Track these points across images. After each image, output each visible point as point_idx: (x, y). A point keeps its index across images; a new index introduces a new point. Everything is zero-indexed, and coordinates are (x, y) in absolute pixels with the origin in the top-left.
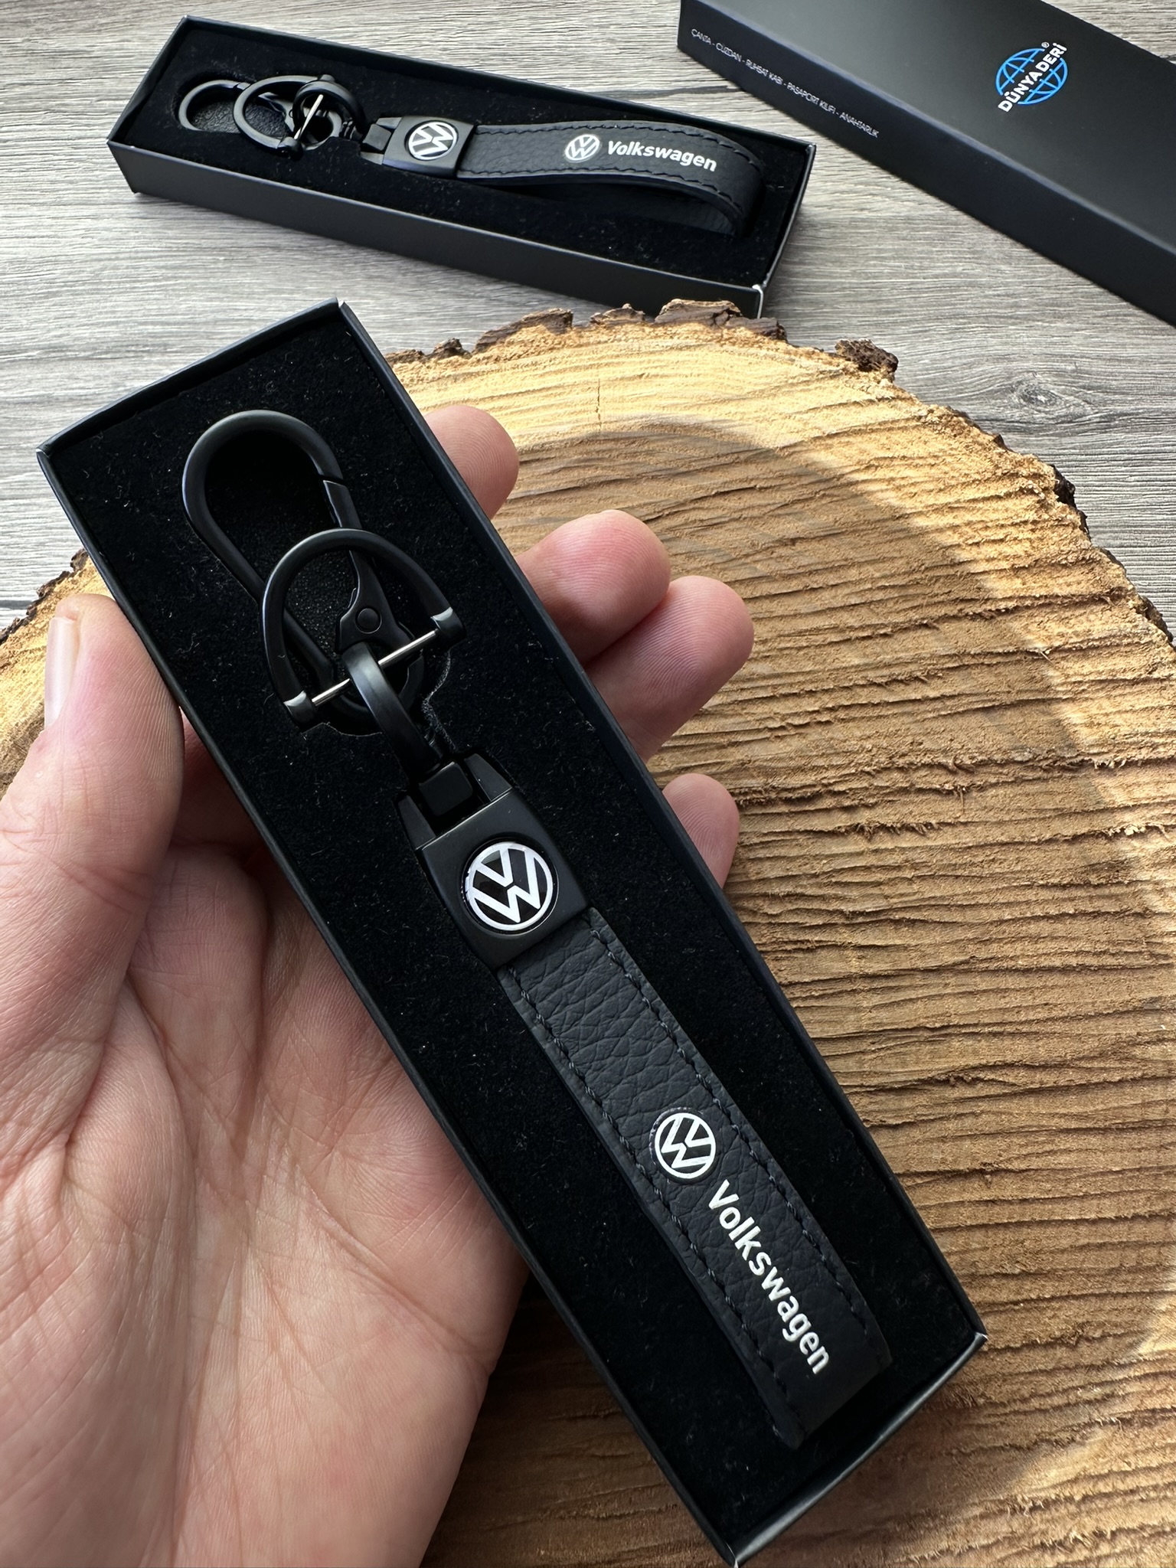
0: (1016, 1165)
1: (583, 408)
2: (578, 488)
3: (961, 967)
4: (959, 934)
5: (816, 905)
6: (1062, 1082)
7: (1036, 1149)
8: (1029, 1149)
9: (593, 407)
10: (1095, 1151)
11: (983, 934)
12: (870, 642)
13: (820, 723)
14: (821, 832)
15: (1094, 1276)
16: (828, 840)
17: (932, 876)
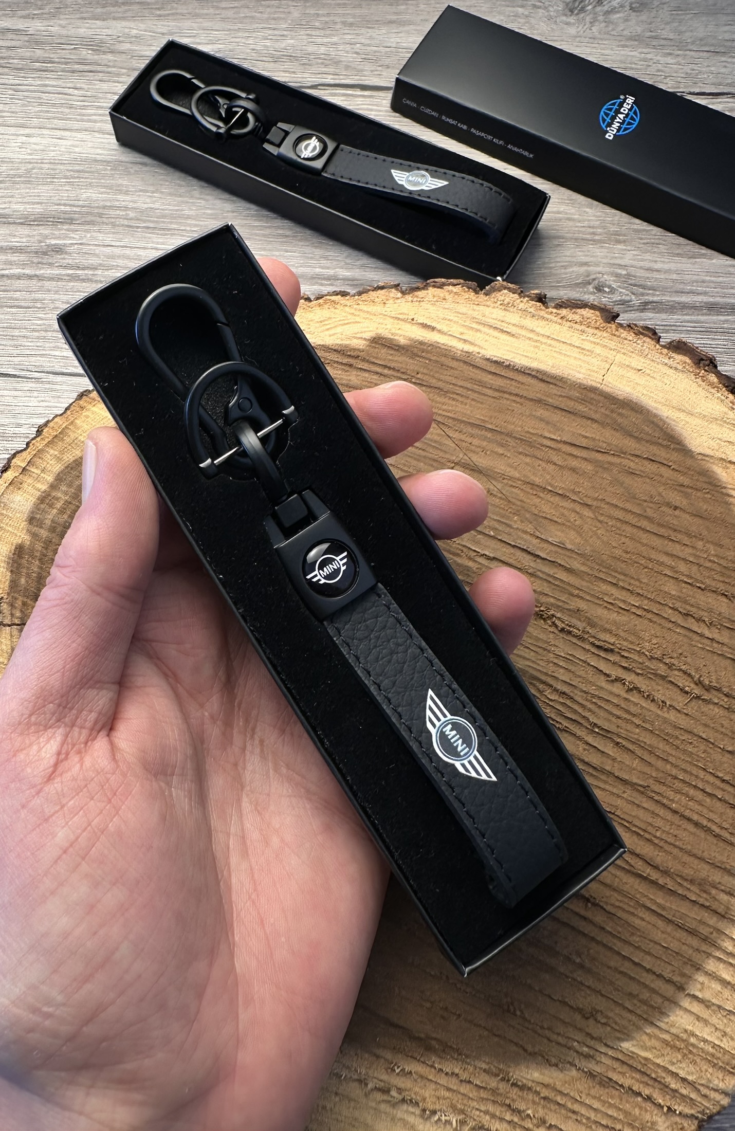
0: (608, 908)
1: (596, 370)
2: (570, 412)
3: (639, 788)
4: (647, 770)
5: (576, 707)
6: (661, 882)
7: (625, 907)
8: (621, 905)
9: (603, 372)
10: (658, 928)
11: (661, 778)
12: (689, 586)
13: (635, 613)
14: (601, 671)
15: (619, 991)
16: (602, 678)
17: (651, 731)
